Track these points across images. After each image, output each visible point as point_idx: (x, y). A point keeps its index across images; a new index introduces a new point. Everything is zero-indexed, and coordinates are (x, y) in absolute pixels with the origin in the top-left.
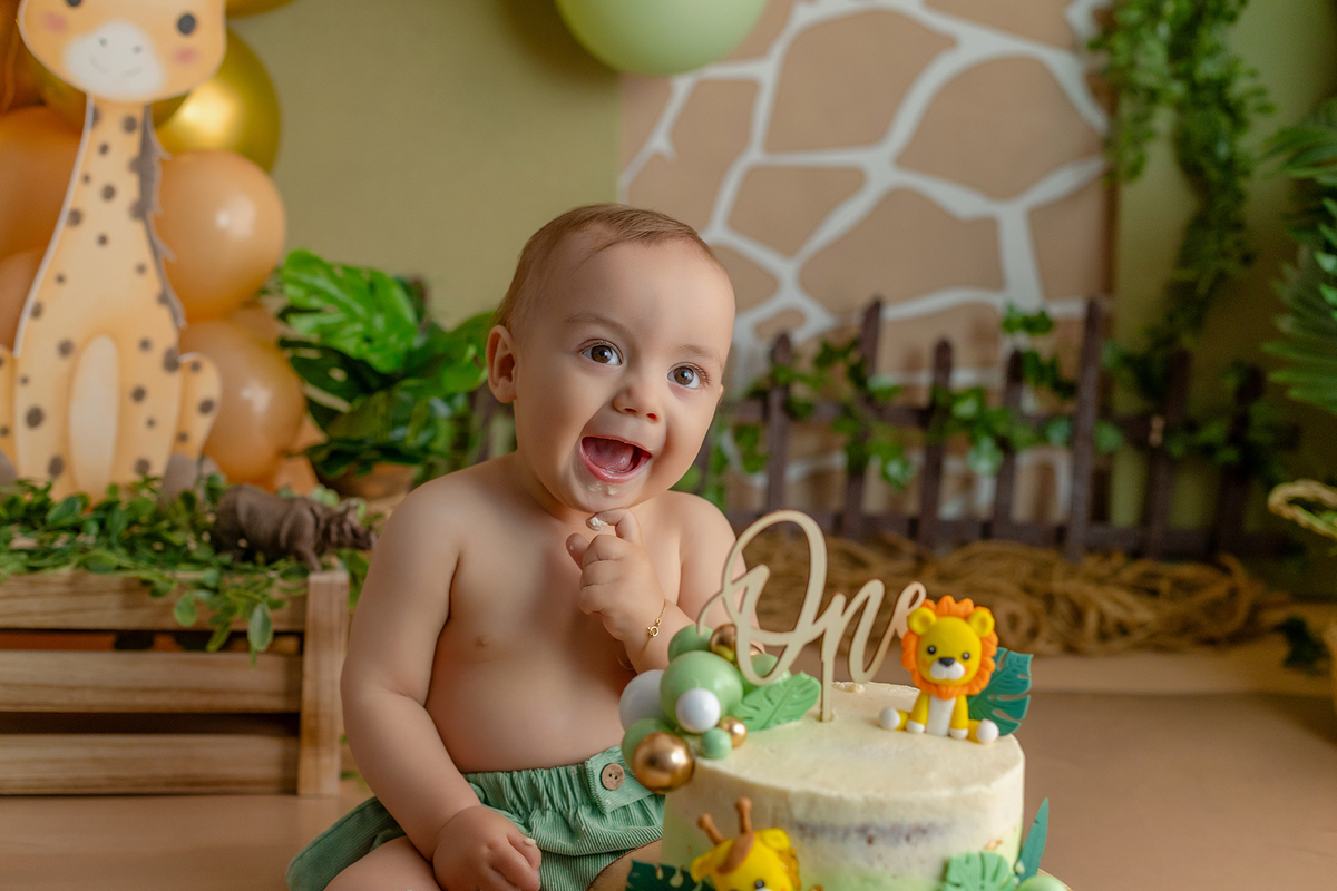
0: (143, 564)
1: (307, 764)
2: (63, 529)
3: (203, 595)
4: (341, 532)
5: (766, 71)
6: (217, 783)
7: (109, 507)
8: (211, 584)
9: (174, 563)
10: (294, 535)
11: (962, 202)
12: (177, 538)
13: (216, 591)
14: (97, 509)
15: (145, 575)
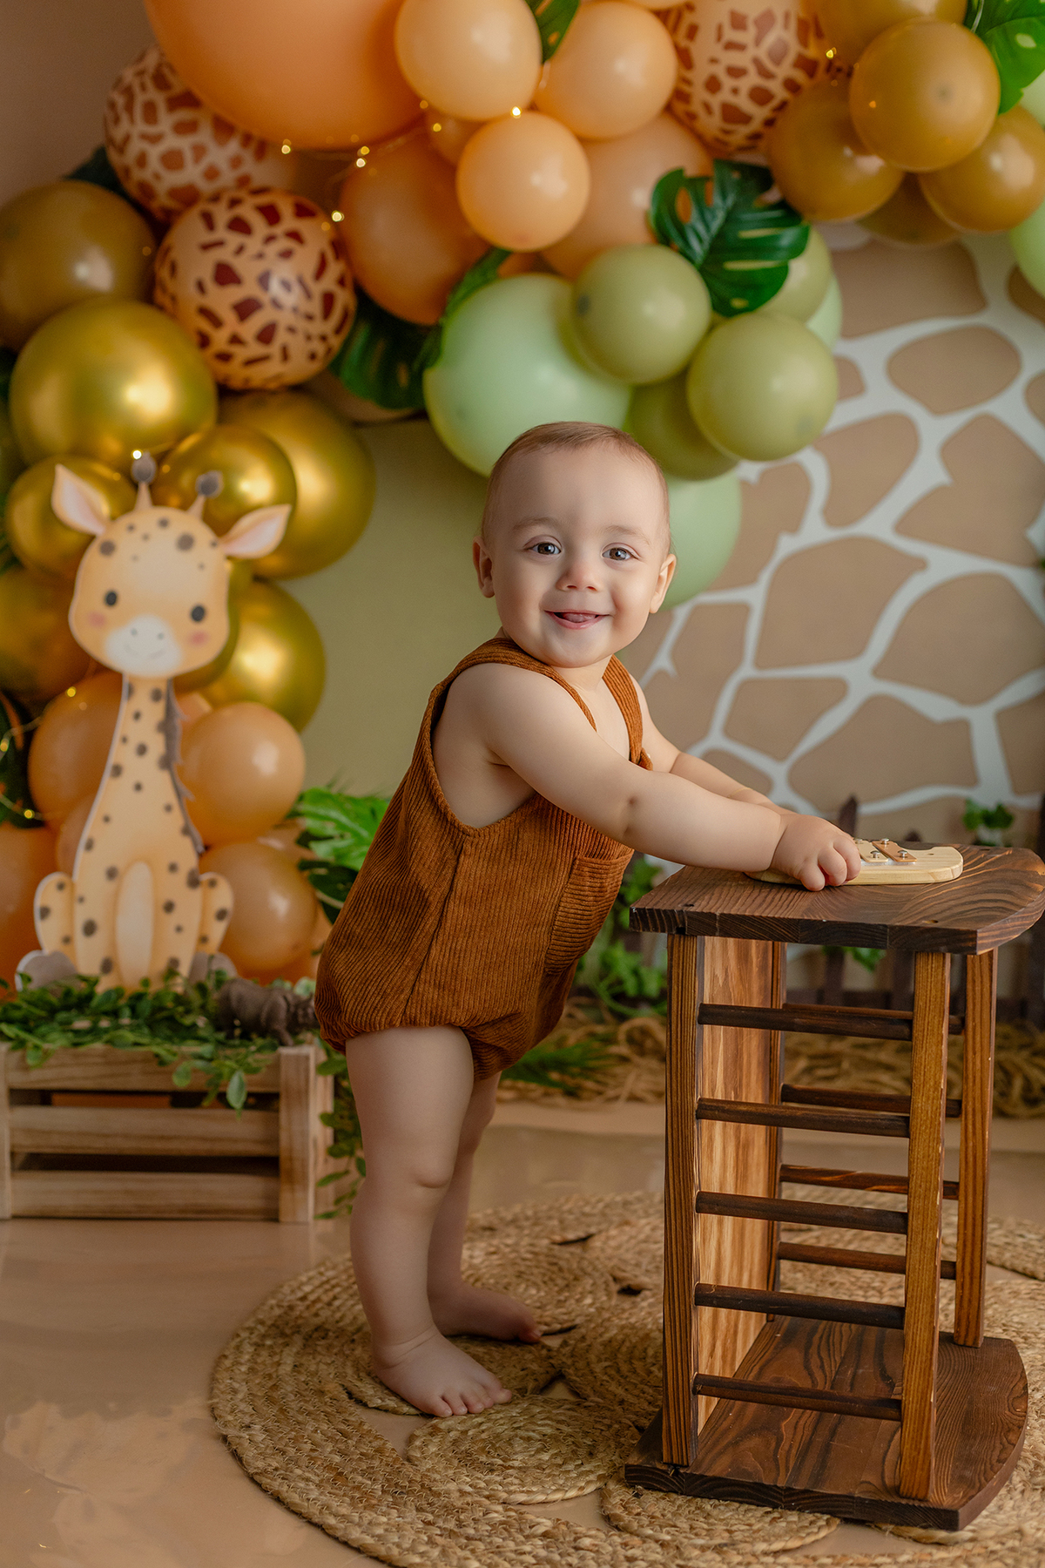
0: (158, 1040)
1: (286, 1198)
2: (106, 1013)
3: (199, 1064)
4: (306, 1015)
5: (755, 596)
6: (217, 1211)
7: (139, 997)
8: (208, 1055)
9: (184, 1039)
10: (271, 1017)
11: (936, 707)
12: (187, 1021)
13: (211, 1060)
14: (131, 998)
15: (156, 1049)
